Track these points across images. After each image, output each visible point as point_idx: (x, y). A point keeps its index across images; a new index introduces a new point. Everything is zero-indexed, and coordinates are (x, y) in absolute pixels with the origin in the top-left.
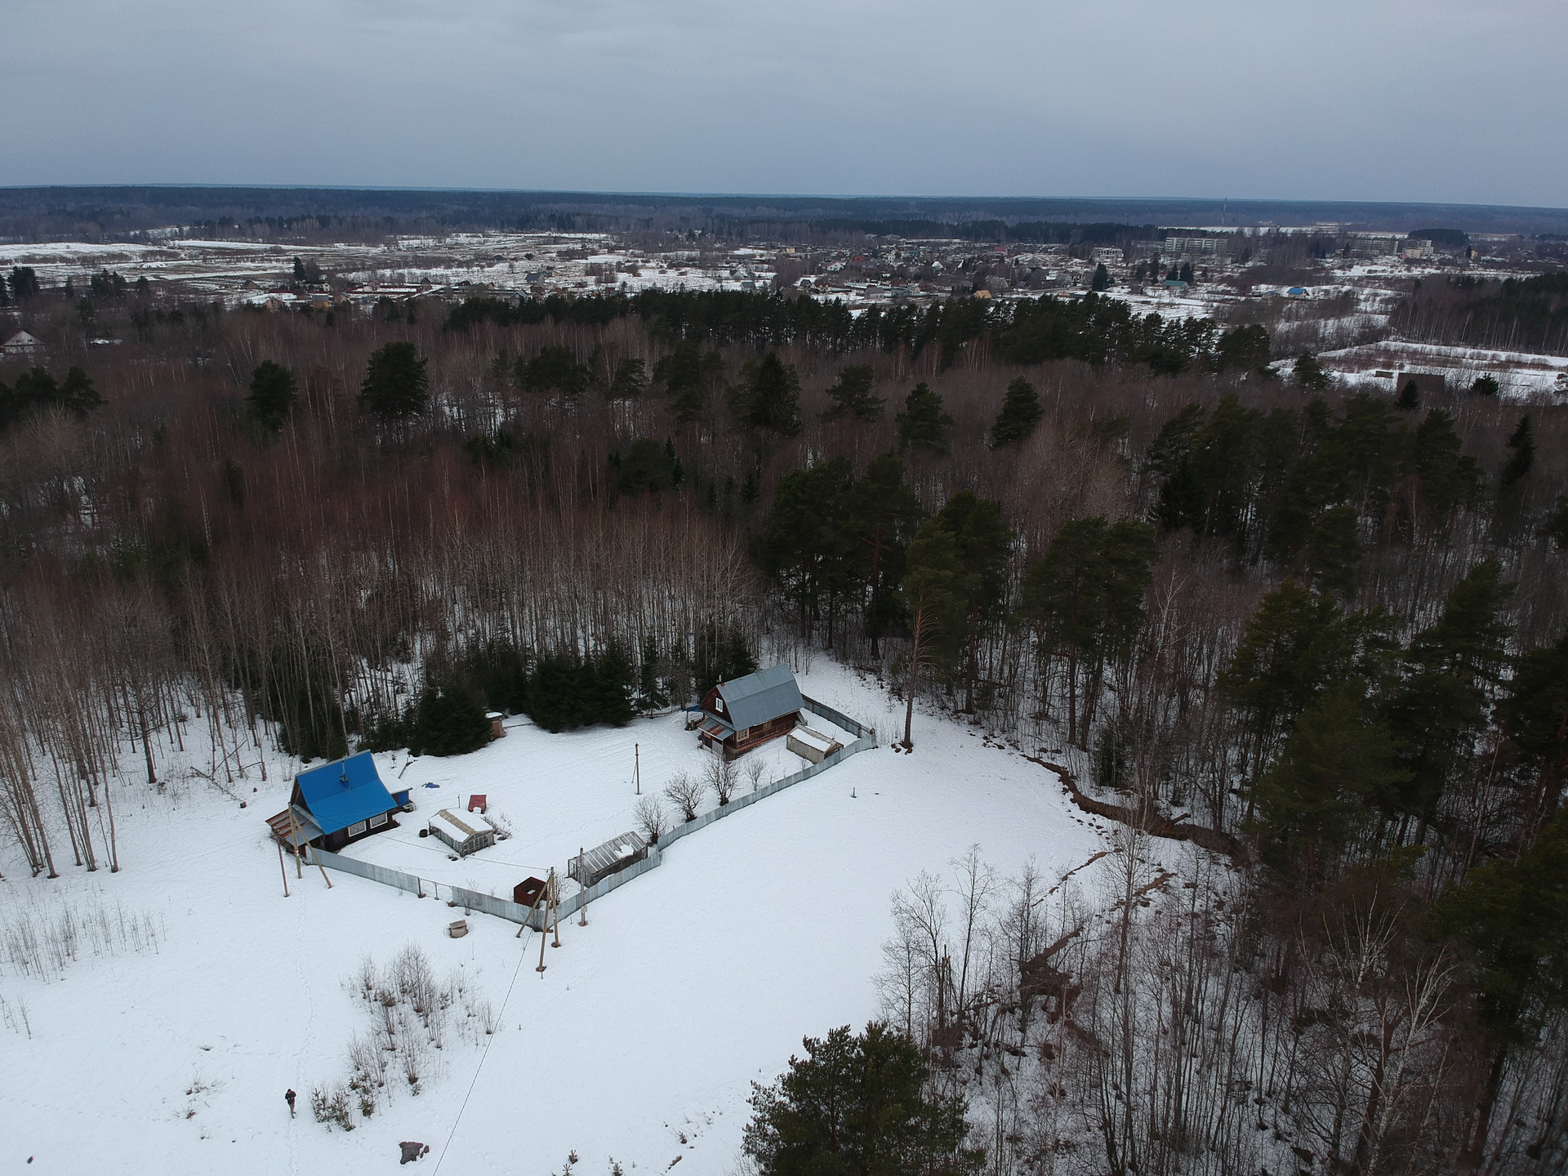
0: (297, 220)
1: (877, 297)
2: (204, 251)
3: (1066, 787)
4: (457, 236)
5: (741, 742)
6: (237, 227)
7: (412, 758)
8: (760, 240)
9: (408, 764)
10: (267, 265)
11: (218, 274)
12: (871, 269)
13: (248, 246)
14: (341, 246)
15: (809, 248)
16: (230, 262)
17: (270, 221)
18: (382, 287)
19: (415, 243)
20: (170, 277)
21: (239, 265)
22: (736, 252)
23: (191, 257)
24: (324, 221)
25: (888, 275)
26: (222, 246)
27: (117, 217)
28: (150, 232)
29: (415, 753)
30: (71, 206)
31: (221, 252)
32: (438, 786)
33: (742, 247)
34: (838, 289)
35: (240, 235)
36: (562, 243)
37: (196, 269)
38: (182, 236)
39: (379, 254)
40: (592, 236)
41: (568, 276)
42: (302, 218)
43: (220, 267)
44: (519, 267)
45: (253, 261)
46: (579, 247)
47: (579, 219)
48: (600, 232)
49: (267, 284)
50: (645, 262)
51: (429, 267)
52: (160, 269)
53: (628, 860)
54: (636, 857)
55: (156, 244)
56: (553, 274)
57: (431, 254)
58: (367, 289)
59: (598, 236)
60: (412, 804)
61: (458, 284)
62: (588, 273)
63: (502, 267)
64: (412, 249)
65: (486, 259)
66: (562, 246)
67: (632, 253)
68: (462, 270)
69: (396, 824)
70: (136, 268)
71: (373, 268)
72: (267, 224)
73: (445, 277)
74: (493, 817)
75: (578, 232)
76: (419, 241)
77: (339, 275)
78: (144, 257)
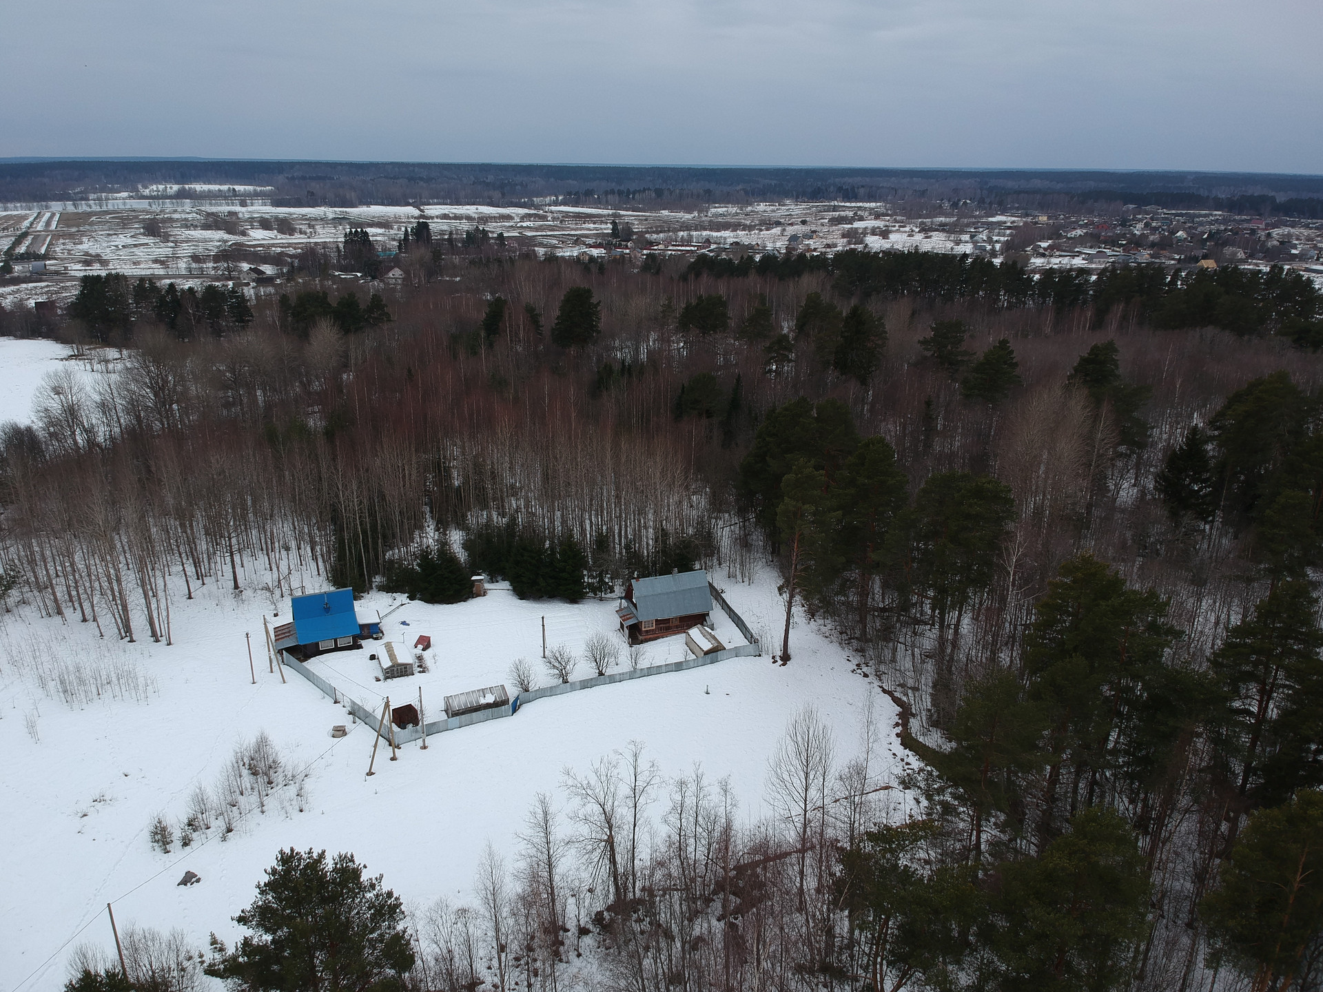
0: (639, 191)
1: (1099, 262)
2: (567, 214)
3: (900, 721)
4: (758, 205)
5: (647, 631)
6: (596, 196)
7: (408, 600)
8: (1018, 209)
9: (402, 605)
10: (603, 226)
11: (564, 233)
12: (1110, 237)
13: (600, 211)
14: (665, 213)
15: (1062, 216)
16: (577, 223)
17: (620, 193)
18: (673, 245)
19: (721, 210)
20: (529, 234)
21: (584, 226)
22: (991, 219)
23: (554, 219)
24: (659, 192)
25: (1124, 242)
27: (518, 187)
28: (535, 199)
29: (412, 598)
30: (491, 178)
31: (578, 216)
32: (409, 625)
33: (999, 215)
34: (1066, 254)
35: (597, 204)
36: (841, 211)
37: (552, 228)
38: (556, 203)
39: (688, 219)
40: (867, 205)
41: (826, 238)
42: (644, 190)
43: (568, 227)
44: (790, 230)
45: (594, 223)
46: (851, 214)
47: (862, 191)
48: (876, 202)
49: (591, 241)
50: (900, 226)
51: (718, 230)
52: (528, 227)
53: (488, 706)
54: (496, 705)
55: (535, 209)
56: (814, 237)
57: (728, 219)
58: (661, 247)
59: (873, 205)
60: (381, 635)
61: (731, 244)
62: (843, 236)
63: (777, 231)
64: (716, 215)
65: (769, 224)
66: (838, 213)
67: (895, 219)
68: (744, 232)
69: (360, 647)
70: (512, 226)
71: (676, 231)
72: (619, 195)
73: (725, 238)
74: (427, 655)
75: (856, 201)
76: (726, 209)
77: (647, 236)
78: (523, 218)
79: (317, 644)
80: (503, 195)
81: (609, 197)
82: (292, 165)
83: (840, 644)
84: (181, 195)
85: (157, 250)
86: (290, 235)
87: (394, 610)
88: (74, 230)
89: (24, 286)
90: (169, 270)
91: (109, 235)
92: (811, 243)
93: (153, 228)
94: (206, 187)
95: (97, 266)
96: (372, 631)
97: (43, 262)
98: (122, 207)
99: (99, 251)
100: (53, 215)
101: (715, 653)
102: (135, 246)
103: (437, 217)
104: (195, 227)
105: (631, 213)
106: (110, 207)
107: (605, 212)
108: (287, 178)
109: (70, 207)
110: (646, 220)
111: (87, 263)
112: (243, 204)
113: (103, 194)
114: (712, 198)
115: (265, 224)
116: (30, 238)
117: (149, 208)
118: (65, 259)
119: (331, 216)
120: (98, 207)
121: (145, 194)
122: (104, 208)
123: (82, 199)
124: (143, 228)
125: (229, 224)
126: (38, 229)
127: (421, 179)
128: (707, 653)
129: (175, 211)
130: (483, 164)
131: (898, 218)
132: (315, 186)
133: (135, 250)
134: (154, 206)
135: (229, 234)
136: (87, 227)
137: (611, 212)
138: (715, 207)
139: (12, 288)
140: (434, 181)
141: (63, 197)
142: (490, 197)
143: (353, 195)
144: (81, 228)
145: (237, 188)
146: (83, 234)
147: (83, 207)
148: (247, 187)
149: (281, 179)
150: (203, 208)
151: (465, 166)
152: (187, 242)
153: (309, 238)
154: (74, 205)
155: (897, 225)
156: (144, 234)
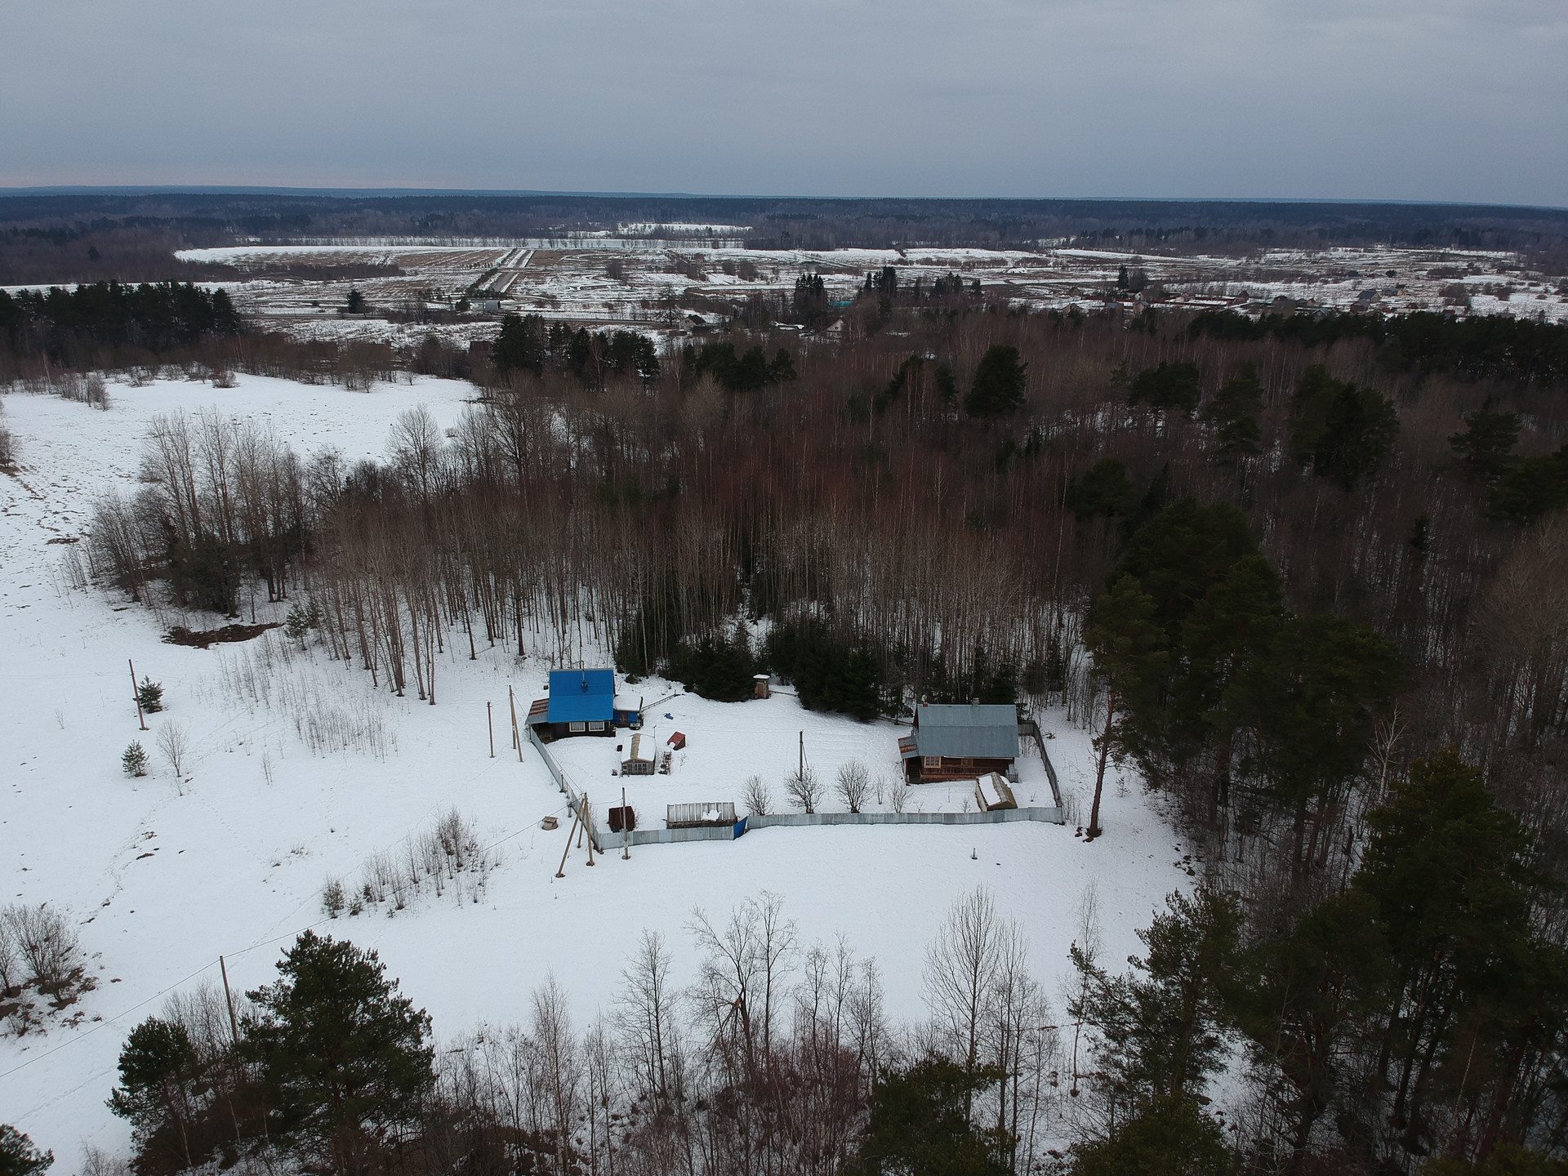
0: (1175, 231)
2: (1074, 259)
4: (1334, 251)
5: (930, 770)
6: (1117, 237)
7: (683, 692)
9: (676, 695)
10: (1111, 273)
11: (1061, 281)
13: (1118, 255)
14: (1203, 258)
16: (1083, 270)
17: (1150, 233)
18: (1197, 298)
19: (1279, 256)
20: (1017, 282)
21: (1090, 273)
23: (1056, 264)
24: (1200, 233)
26: (1095, 255)
27: (1024, 226)
28: (1040, 241)
29: (687, 689)
30: (994, 216)
31: (1087, 261)
32: (672, 718)
35: (1118, 246)
36: (1450, 261)
37: (1048, 275)
38: (1065, 246)
39: (1231, 267)
40: (1492, 254)
41: (1415, 296)
42: (1181, 229)
43: (1070, 275)
44: (1367, 284)
45: (1105, 270)
46: (1465, 265)
47: (1488, 235)
48: (1507, 250)
49: (1089, 291)
50: (1531, 285)
51: (1266, 281)
52: (1020, 274)
53: (710, 824)
54: (719, 823)
55: (1038, 252)
56: (1399, 292)
57: (1286, 268)
58: (1179, 300)
59: (1501, 254)
60: (639, 725)
61: (1276, 299)
62: (1442, 294)
63: (1348, 284)
64: (1270, 262)
65: (1338, 274)
66: (1444, 263)
67: (1527, 275)
68: (1302, 284)
69: (613, 735)
70: (1001, 273)
71: (1207, 280)
72: (1147, 235)
73: (1269, 291)
74: (676, 755)
75: (1478, 250)
76: (1288, 254)
77: (1166, 286)
78: (1017, 264)
79: (567, 725)
80: (1002, 235)
81: (1135, 237)
82: (775, 202)
83: (1175, 827)
84: (658, 234)
85: (613, 293)
86: (750, 281)
87: (664, 700)
88: (542, 269)
89: (473, 324)
90: (614, 315)
91: (573, 275)
92: (1392, 301)
93: (615, 271)
94: (684, 227)
95: (549, 307)
96: (633, 720)
97: (497, 301)
98: (595, 246)
99: (555, 293)
100: (528, 252)
101: (1003, 809)
102: (593, 288)
103: (918, 262)
104: (658, 269)
105: (1157, 258)
106: (585, 246)
107: (1125, 256)
108: (768, 217)
109: (546, 245)
110: (1174, 266)
111: (540, 304)
112: (715, 246)
113: (582, 232)
114: (1271, 240)
115: (728, 268)
116: (497, 276)
117: (622, 247)
118: (522, 299)
119: (802, 260)
120: (573, 246)
121: (622, 233)
122: (579, 247)
123: (561, 237)
124: (606, 269)
125: (692, 268)
126: (508, 266)
127: (913, 218)
128: (990, 809)
129: (646, 252)
130: (989, 200)
131: (1532, 273)
132: (794, 227)
133: (591, 292)
134: (627, 246)
135: (689, 277)
136: (556, 266)
137: (1130, 256)
138: (1274, 252)
139: (462, 326)
140: (926, 219)
141: (539, 235)
142: (986, 239)
143: (830, 237)
144: (549, 268)
145: (714, 227)
146: (548, 273)
147: (559, 245)
148: (723, 227)
149: (761, 218)
150: (674, 250)
151: (966, 202)
152: (644, 285)
153: (768, 284)
154: (550, 242)
155: (1527, 282)
156: (606, 276)
